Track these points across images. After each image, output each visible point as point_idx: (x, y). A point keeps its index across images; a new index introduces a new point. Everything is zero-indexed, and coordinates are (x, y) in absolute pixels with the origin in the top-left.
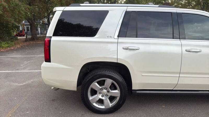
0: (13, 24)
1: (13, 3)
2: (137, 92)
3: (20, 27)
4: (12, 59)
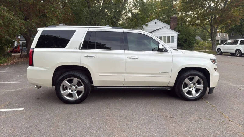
0: (7, 39)
1: (7, 18)
2: (98, 88)
3: (15, 43)
4: (5, 74)
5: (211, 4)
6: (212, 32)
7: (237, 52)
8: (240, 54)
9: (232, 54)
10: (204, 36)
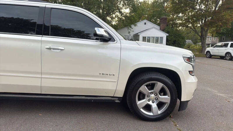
5: (201, 6)
6: (202, 35)
7: (227, 55)
8: (230, 57)
9: (222, 58)
10: (195, 40)
